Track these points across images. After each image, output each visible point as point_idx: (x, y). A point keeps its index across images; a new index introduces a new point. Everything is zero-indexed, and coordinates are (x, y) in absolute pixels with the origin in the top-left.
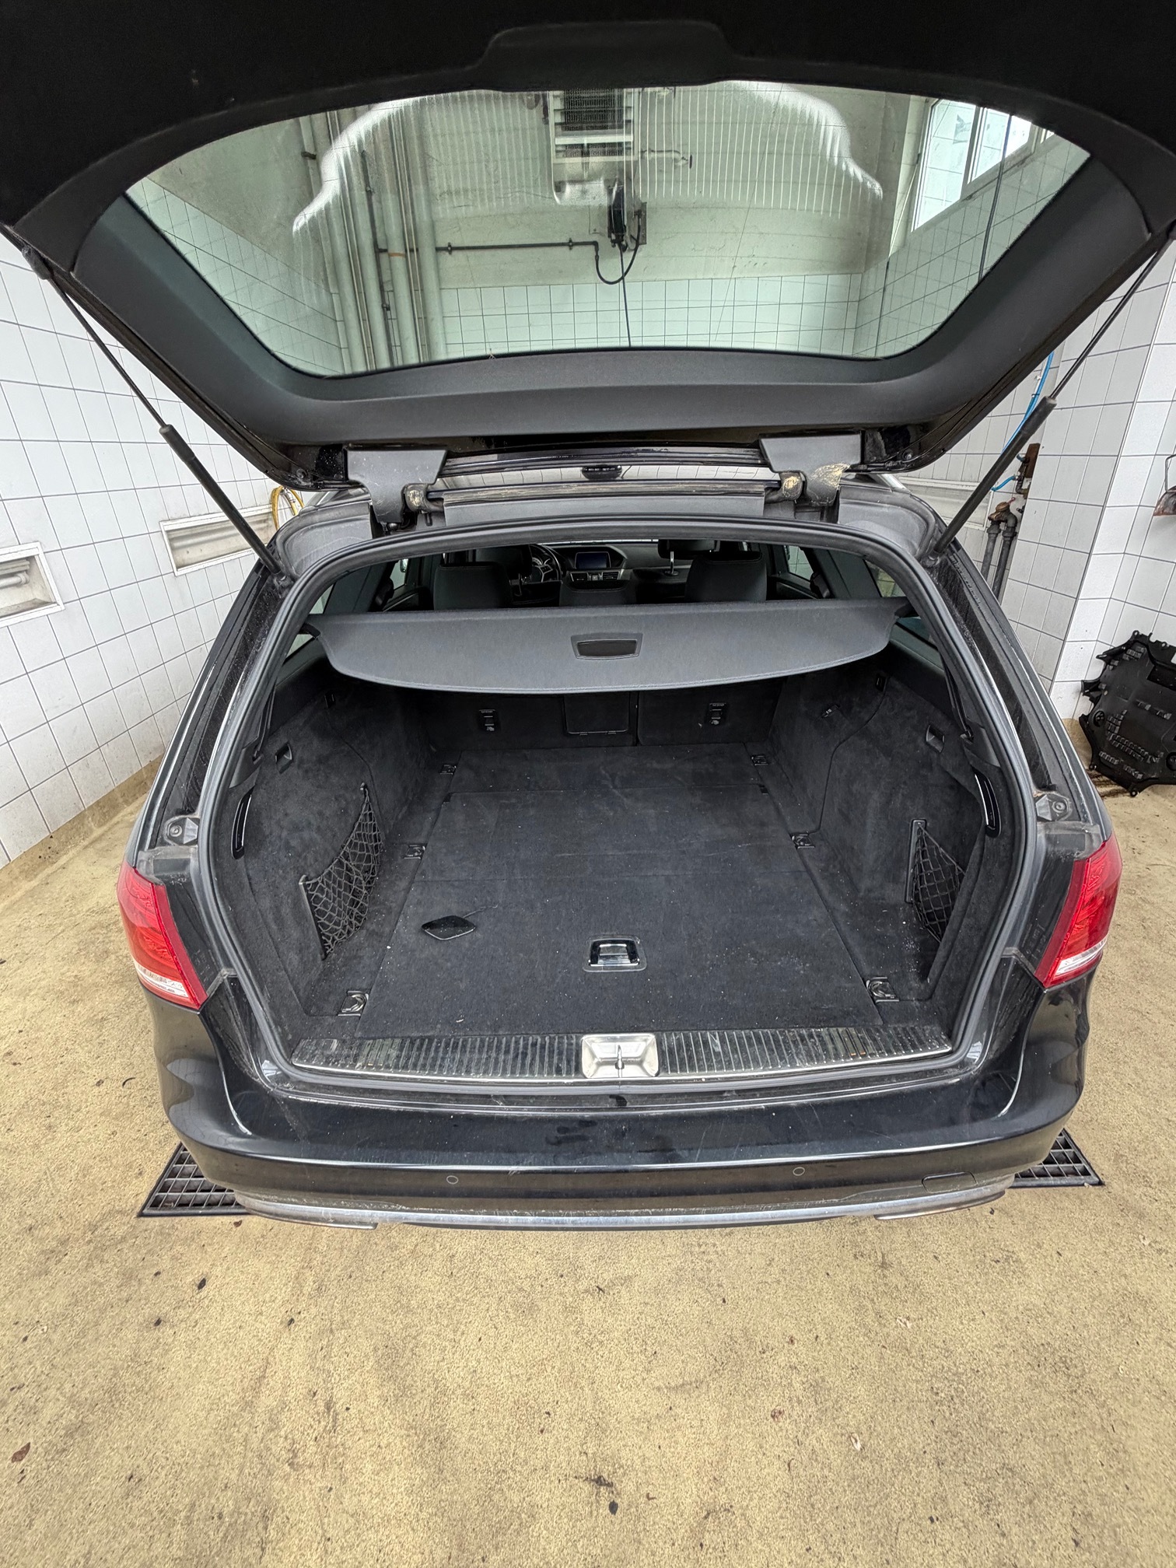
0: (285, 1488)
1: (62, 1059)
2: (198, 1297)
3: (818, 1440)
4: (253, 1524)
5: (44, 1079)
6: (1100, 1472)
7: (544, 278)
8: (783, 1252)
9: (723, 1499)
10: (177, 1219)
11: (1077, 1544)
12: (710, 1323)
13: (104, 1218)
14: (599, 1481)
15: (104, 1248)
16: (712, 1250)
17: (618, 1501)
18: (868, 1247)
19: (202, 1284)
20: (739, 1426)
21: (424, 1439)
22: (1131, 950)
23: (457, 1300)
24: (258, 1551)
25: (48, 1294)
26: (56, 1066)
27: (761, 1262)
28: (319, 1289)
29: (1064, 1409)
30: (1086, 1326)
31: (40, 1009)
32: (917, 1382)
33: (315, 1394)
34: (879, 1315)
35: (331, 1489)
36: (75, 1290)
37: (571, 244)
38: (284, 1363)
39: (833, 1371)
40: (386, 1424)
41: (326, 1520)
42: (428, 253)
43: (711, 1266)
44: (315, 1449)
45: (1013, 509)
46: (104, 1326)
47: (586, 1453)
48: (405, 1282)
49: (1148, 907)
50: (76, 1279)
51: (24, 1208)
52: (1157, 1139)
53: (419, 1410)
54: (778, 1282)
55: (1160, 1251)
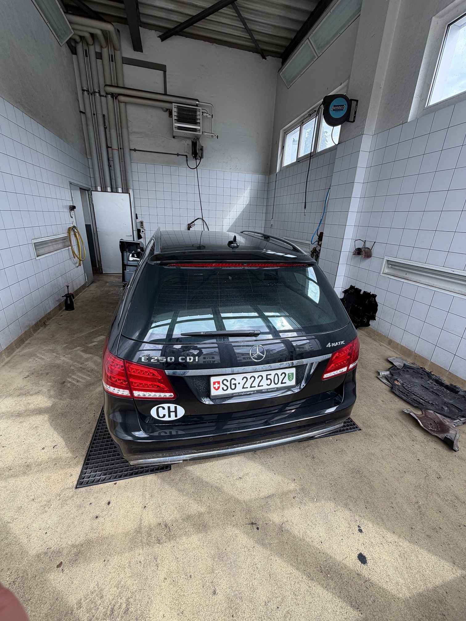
0: (159, 550)
1: (24, 443)
2: (109, 507)
3: (306, 501)
4: (152, 561)
5: (19, 450)
6: (369, 492)
7: (169, 164)
8: (288, 459)
9: (285, 519)
10: (92, 487)
11: (366, 508)
12: (272, 480)
13: (62, 491)
14: (252, 524)
15: (66, 500)
16: (269, 462)
17: (259, 527)
18: (309, 454)
19: (109, 503)
20: (285, 502)
21: (199, 527)
22: (359, 371)
23: (198, 489)
24: (156, 567)
25: (49, 518)
26: (22, 445)
27: (282, 463)
28: (152, 496)
29: (360, 481)
30: (362, 462)
31: (6, 427)
32: (326, 483)
33: (160, 524)
34: (314, 469)
35: (174, 546)
36: (60, 515)
37: (178, 155)
38: (147, 518)
39: (306, 485)
40: (186, 526)
41: (175, 554)
42: (127, 150)
43: (269, 466)
44: (165, 538)
45: (318, 249)
46: (76, 523)
47: (247, 518)
48: (180, 488)
49: (362, 360)
50: (59, 512)
51: (28, 494)
52: (371, 417)
53: (195, 520)
54: (288, 467)
55: (375, 443)
